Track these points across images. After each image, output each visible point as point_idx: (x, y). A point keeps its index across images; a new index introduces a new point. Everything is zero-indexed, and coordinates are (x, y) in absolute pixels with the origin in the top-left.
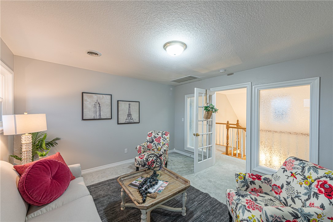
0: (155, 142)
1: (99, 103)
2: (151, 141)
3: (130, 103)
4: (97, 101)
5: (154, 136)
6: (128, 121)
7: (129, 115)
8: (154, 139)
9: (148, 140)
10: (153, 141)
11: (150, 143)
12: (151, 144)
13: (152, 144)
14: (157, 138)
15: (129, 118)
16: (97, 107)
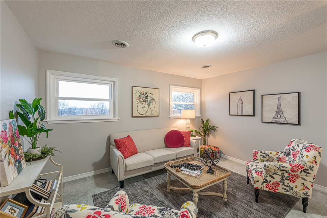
0: (291, 156)
1: (242, 101)
2: (287, 153)
3: (280, 95)
4: (240, 98)
5: (293, 147)
6: (276, 119)
7: (279, 112)
8: (292, 152)
9: (284, 151)
10: (289, 154)
11: (285, 155)
12: (285, 158)
13: (287, 158)
14: (296, 150)
15: (279, 116)
16: (240, 104)
